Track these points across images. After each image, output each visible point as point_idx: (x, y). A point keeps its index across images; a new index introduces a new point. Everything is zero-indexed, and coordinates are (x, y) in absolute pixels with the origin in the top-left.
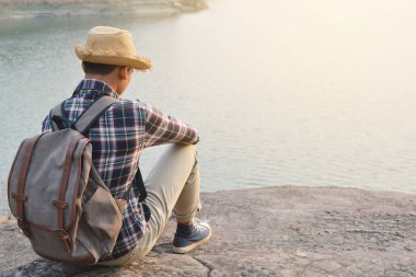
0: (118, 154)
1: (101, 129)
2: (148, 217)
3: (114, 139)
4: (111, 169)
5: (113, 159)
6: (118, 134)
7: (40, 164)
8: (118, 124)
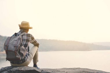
0: (26, 41)
1: (24, 37)
2: (29, 55)
3: (26, 39)
4: (24, 44)
5: (25, 42)
6: (27, 38)
7: (11, 40)
8: (27, 36)
